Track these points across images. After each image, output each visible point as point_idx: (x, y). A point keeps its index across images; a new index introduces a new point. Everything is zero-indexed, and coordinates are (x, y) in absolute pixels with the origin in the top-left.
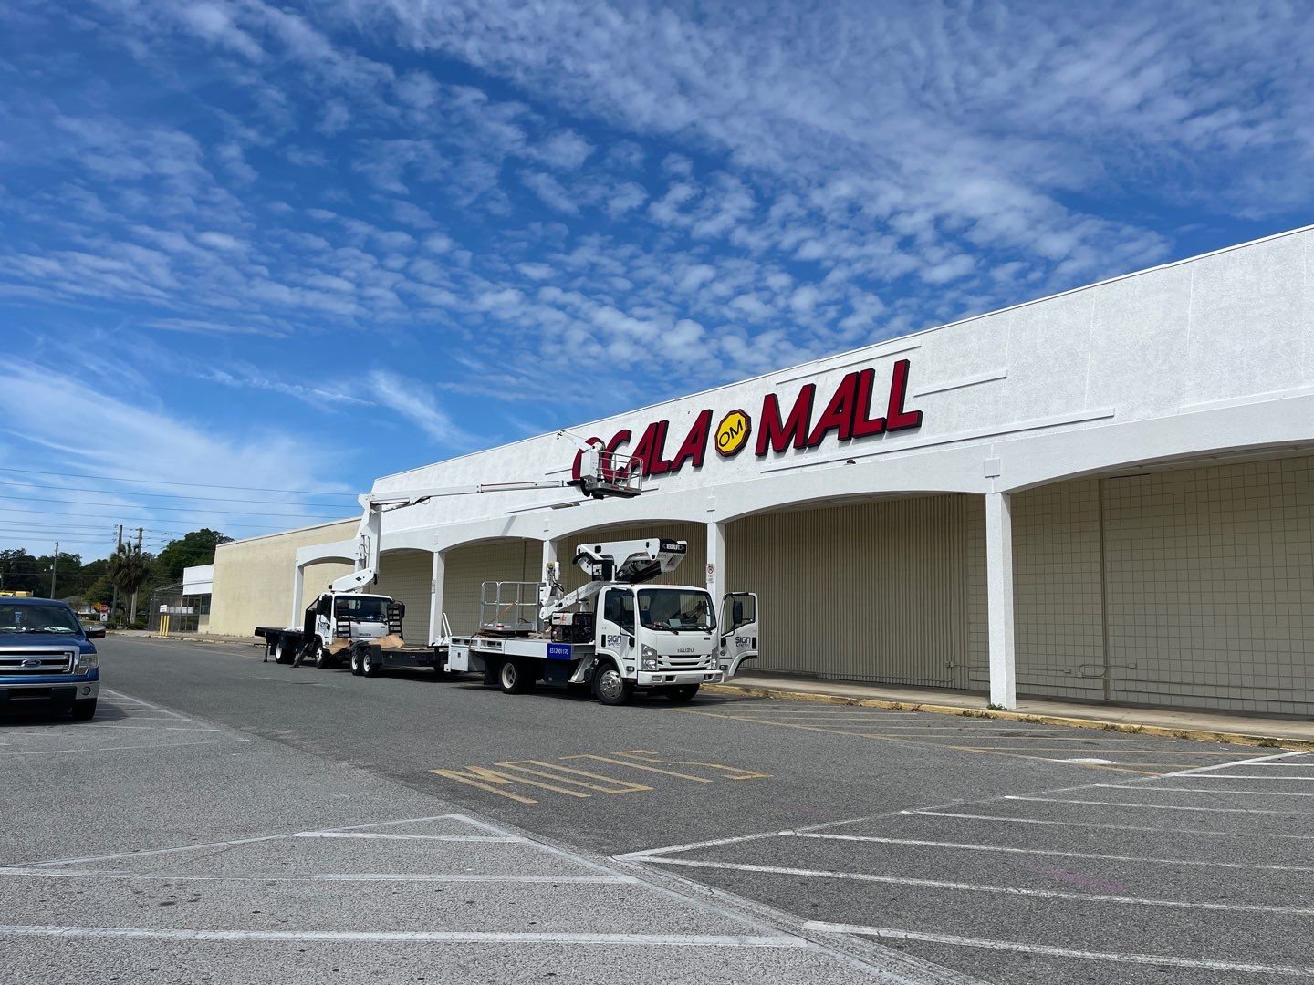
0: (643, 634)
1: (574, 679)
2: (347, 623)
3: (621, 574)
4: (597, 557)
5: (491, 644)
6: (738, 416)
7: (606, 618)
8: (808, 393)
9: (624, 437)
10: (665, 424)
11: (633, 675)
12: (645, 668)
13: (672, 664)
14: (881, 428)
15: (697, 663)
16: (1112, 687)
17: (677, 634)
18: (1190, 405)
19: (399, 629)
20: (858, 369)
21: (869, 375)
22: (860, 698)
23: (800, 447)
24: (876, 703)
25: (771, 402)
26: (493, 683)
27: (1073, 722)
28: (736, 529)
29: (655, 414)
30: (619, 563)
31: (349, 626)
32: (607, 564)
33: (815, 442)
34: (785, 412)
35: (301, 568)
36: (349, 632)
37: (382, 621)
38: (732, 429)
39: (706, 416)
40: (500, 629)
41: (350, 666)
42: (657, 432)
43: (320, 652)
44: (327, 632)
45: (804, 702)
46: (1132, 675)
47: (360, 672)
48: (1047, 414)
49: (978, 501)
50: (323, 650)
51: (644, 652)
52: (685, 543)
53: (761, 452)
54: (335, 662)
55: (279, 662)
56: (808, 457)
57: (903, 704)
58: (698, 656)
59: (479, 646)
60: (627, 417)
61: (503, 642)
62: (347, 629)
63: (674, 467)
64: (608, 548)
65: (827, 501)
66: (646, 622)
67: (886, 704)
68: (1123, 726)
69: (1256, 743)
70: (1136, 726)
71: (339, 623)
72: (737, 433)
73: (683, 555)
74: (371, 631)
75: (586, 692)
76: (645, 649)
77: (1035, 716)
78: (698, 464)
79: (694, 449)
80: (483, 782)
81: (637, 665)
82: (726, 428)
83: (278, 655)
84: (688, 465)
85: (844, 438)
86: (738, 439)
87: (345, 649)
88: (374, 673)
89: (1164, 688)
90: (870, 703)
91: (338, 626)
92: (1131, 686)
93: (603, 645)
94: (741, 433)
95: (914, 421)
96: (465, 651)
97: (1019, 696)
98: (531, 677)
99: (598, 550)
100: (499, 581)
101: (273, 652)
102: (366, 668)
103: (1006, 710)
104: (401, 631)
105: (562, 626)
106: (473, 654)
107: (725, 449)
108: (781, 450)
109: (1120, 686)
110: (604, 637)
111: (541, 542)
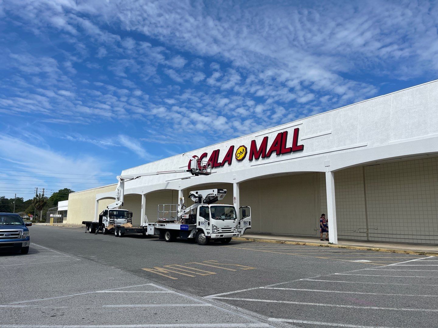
0: (213, 221)
1: (189, 237)
2: (113, 219)
3: (205, 201)
4: (197, 195)
5: (161, 225)
6: (243, 147)
7: (200, 216)
8: (266, 140)
9: (205, 155)
10: (219, 150)
11: (209, 235)
12: (213, 232)
13: (222, 231)
14: (290, 151)
15: (230, 231)
16: (369, 236)
17: (224, 221)
18: (392, 141)
19: (131, 221)
20: (282, 131)
21: (286, 133)
22: (285, 241)
23: (263, 157)
24: (291, 243)
25: (254, 143)
26: (162, 238)
27: (356, 248)
28: (243, 185)
29: (215, 147)
30: (204, 197)
31: (114, 220)
32: (200, 198)
33: (268, 156)
34: (258, 146)
35: (98, 201)
36: (114, 222)
37: (125, 218)
38: (241, 152)
39: (232, 148)
40: (164, 220)
41: (114, 234)
42: (216, 153)
43: (104, 229)
44: (106, 222)
45: (267, 243)
46: (376, 231)
47: (118, 236)
48: (345, 145)
49: (324, 174)
50: (105, 228)
51: (213, 227)
52: (226, 190)
53: (251, 159)
54: (109, 232)
55: (90, 233)
56: (266, 161)
57: (300, 243)
58: (231, 228)
59: (158, 226)
60: (206, 148)
61: (166, 225)
62: (113, 221)
63: (222, 165)
64: (200, 192)
65: (273, 175)
66: (213, 217)
67: (294, 243)
68: (373, 249)
69: (418, 254)
70: (378, 249)
71: (111, 219)
72: (242, 153)
73: (226, 194)
74: (121, 222)
75: (194, 241)
76: (213, 226)
77: (344, 246)
78: (230, 164)
79: (228, 159)
80: (160, 272)
81: (211, 231)
82: (239, 152)
83: (90, 230)
84: (226, 164)
85: (278, 154)
86: (243, 155)
87: (112, 228)
88: (123, 236)
89: (387, 236)
90: (289, 243)
91: (110, 220)
92: (376, 235)
93: (199, 225)
94: (244, 153)
95: (301, 148)
96: (153, 228)
97: (339, 239)
98: (175, 236)
99: (197, 193)
100: (164, 204)
101: (88, 230)
102: (120, 234)
103: (334, 244)
104: (131, 222)
105: (185, 219)
106: (155, 229)
107: (239, 159)
108: (257, 158)
109: (372, 235)
110: (199, 222)
111: (178, 191)
